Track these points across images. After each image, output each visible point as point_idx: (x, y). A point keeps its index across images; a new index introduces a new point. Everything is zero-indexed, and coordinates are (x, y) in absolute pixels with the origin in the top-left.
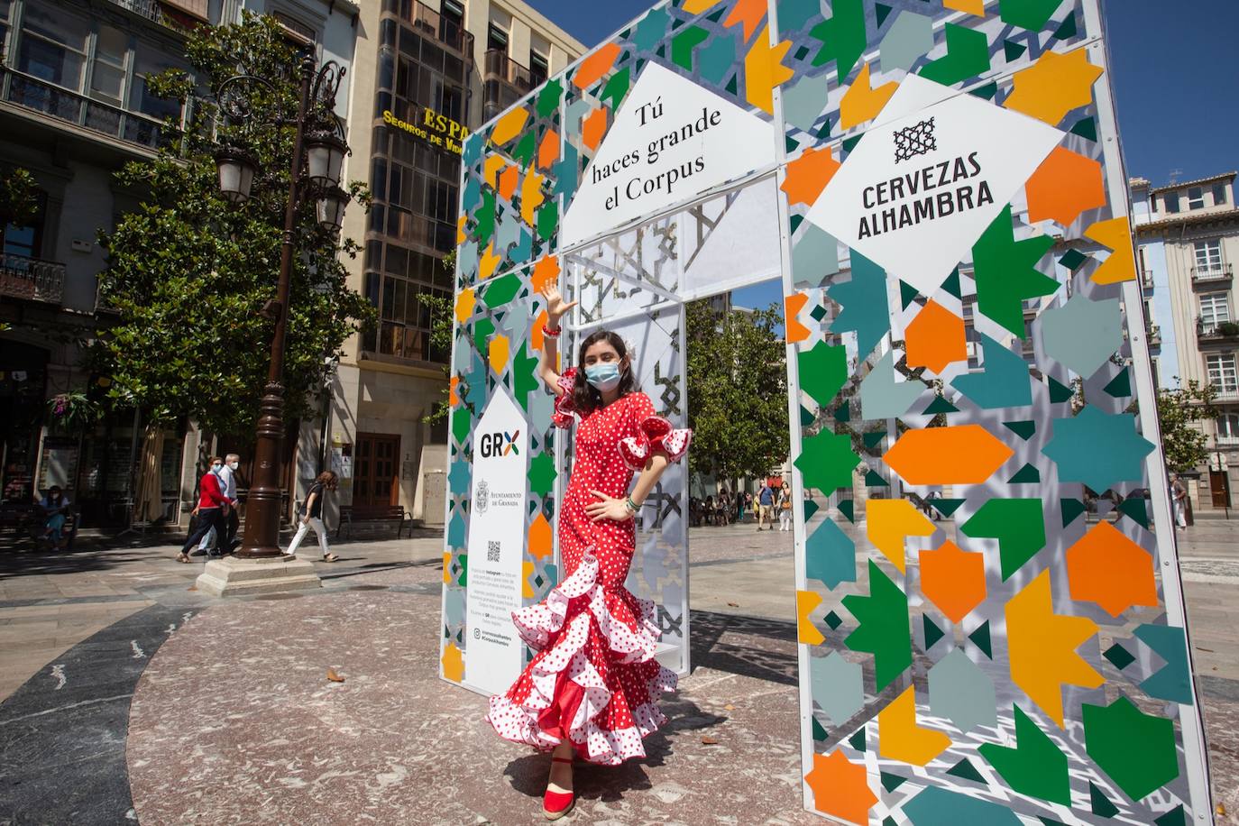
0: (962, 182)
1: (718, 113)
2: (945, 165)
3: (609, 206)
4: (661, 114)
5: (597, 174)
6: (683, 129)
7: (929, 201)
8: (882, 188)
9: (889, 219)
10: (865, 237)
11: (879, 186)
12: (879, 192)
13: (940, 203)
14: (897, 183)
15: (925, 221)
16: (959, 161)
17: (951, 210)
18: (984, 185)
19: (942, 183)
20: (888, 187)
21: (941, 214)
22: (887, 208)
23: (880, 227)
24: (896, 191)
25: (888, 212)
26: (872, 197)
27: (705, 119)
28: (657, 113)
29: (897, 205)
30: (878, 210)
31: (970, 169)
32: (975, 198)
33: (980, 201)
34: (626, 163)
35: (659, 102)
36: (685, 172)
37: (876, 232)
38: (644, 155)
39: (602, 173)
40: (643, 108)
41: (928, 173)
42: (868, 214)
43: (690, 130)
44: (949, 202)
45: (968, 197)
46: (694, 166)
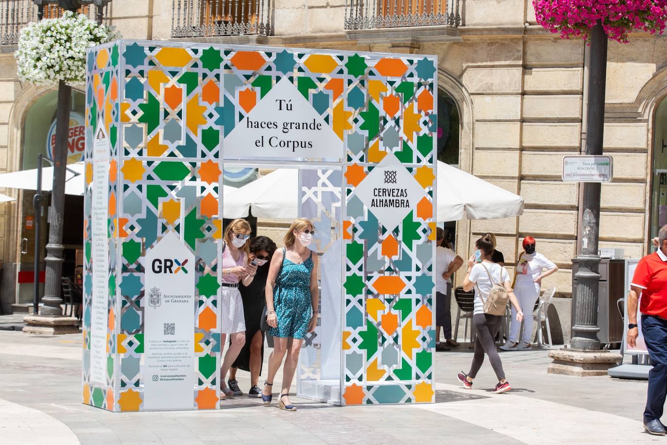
0: (402, 198)
1: (320, 125)
2: (399, 190)
3: (258, 144)
4: (291, 109)
5: (250, 123)
6: (303, 124)
7: (393, 200)
8: (380, 190)
9: (381, 203)
10: (373, 206)
11: (379, 189)
12: (379, 192)
13: (396, 203)
14: (384, 190)
15: (391, 207)
16: (402, 190)
17: (399, 206)
18: (407, 201)
19: (397, 196)
20: (381, 191)
21: (396, 207)
22: (381, 198)
23: (378, 205)
24: (384, 193)
25: (381, 200)
26: (377, 192)
27: (314, 124)
28: (289, 108)
29: (384, 198)
30: (378, 198)
31: (405, 195)
32: (405, 204)
33: (406, 206)
34: (269, 126)
35: (291, 103)
36: (303, 145)
37: (377, 206)
38: (281, 127)
39: (254, 125)
40: (281, 101)
41: (394, 191)
42: (375, 198)
43: (306, 126)
44: (398, 203)
45: (403, 203)
46: (307, 144)
